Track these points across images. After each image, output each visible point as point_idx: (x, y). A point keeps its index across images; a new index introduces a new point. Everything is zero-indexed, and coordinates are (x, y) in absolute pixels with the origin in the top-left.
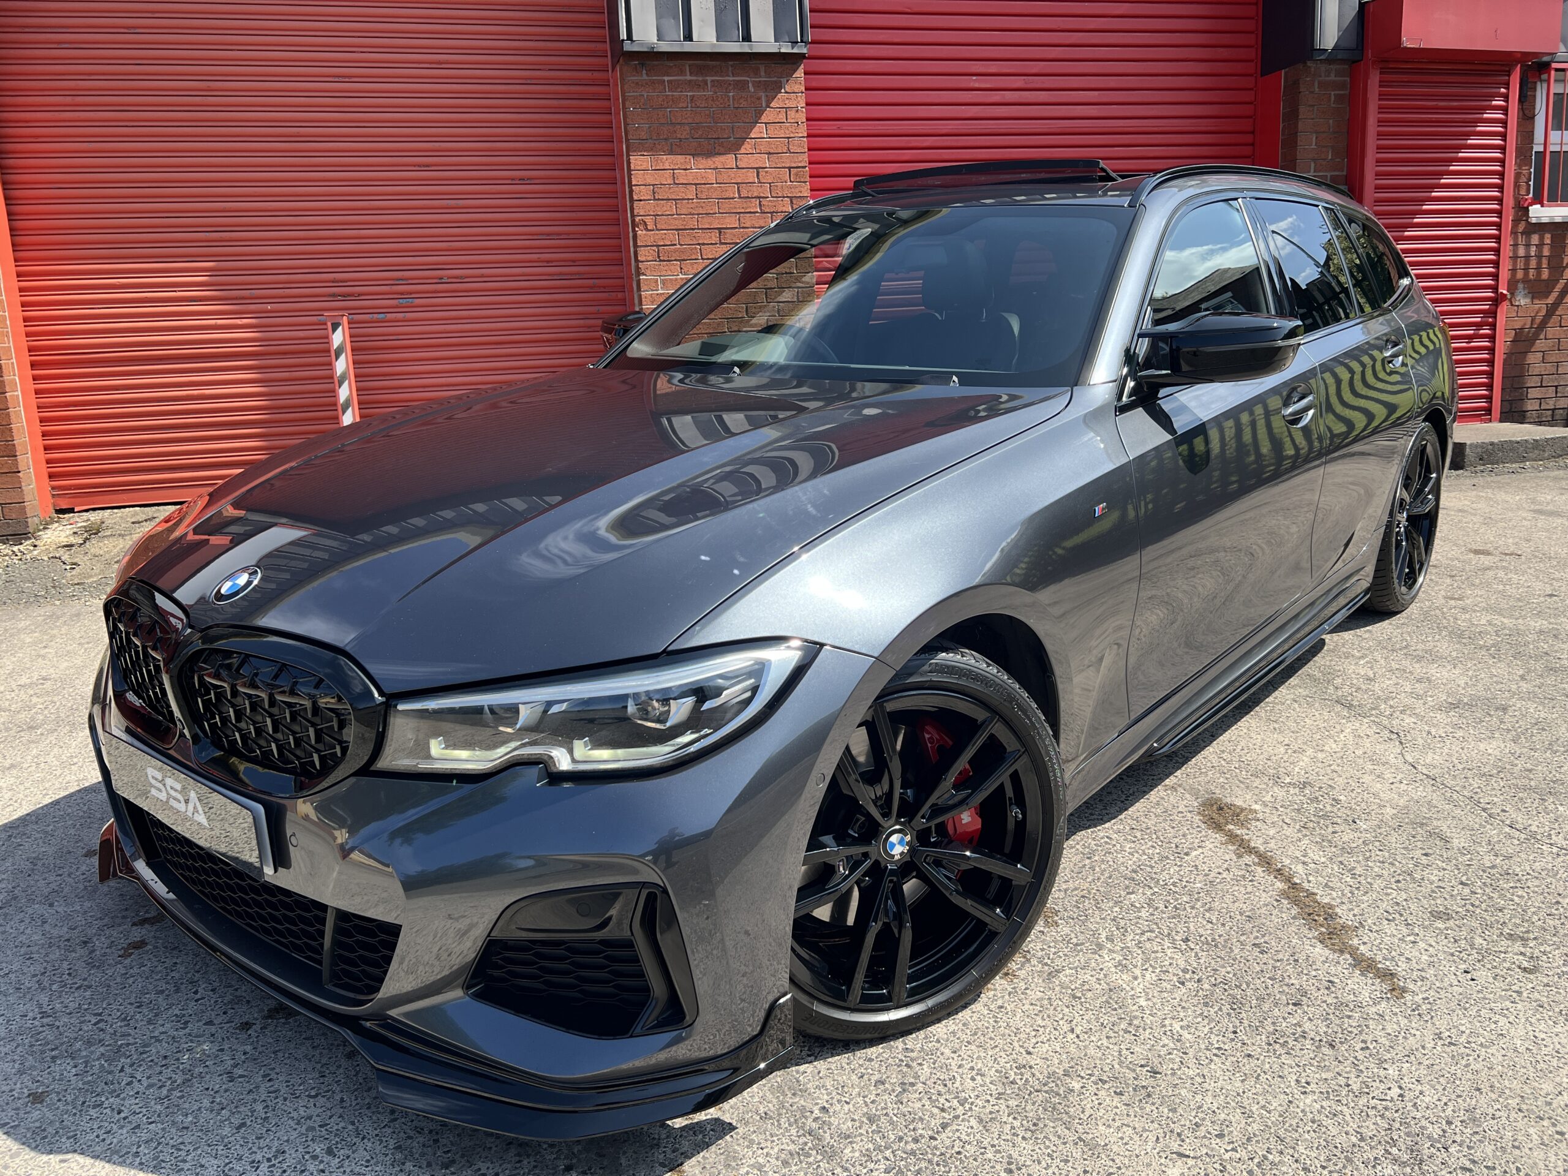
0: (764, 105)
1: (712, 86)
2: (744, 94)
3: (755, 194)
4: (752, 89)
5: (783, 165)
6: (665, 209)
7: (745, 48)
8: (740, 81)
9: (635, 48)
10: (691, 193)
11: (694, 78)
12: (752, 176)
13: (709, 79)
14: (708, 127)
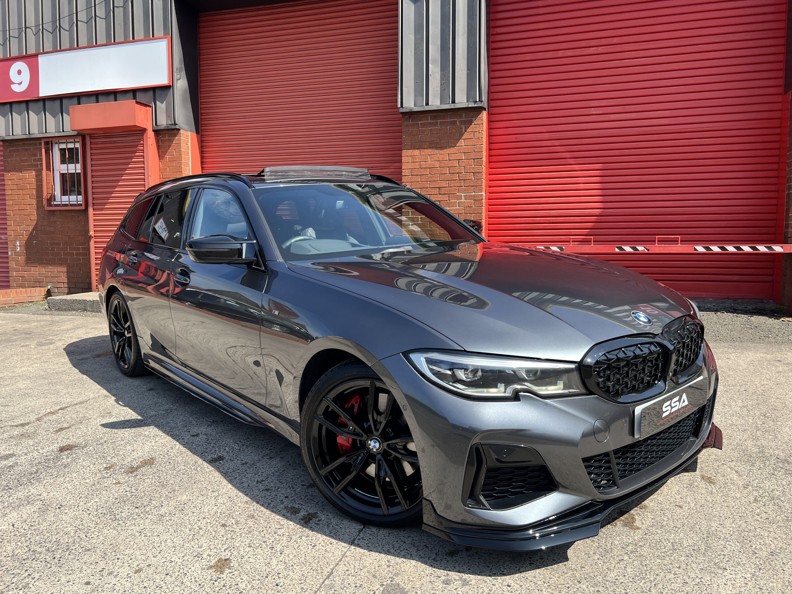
0: (463, 131)
1: (440, 124)
2: (454, 127)
3: (457, 172)
4: (458, 124)
5: (471, 158)
6: (415, 179)
7: (452, 106)
8: (453, 121)
9: (404, 110)
10: (427, 172)
11: (432, 121)
12: (456, 163)
13: (439, 121)
14: (437, 143)
